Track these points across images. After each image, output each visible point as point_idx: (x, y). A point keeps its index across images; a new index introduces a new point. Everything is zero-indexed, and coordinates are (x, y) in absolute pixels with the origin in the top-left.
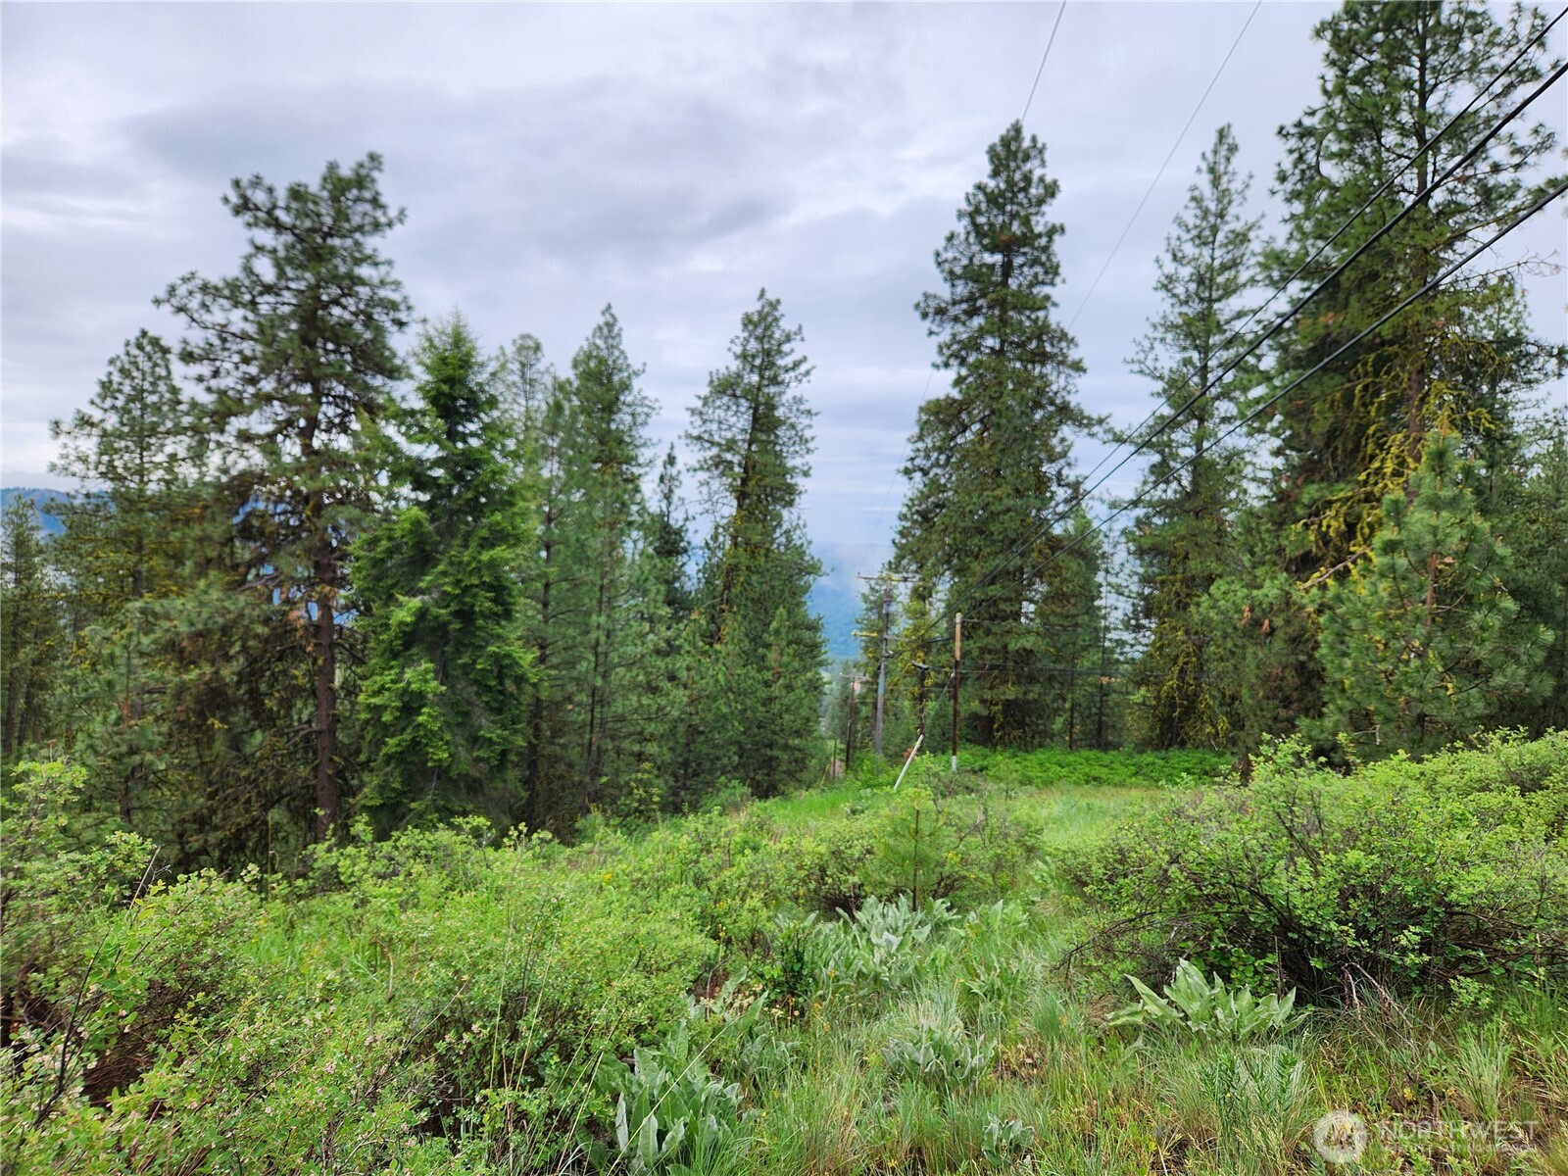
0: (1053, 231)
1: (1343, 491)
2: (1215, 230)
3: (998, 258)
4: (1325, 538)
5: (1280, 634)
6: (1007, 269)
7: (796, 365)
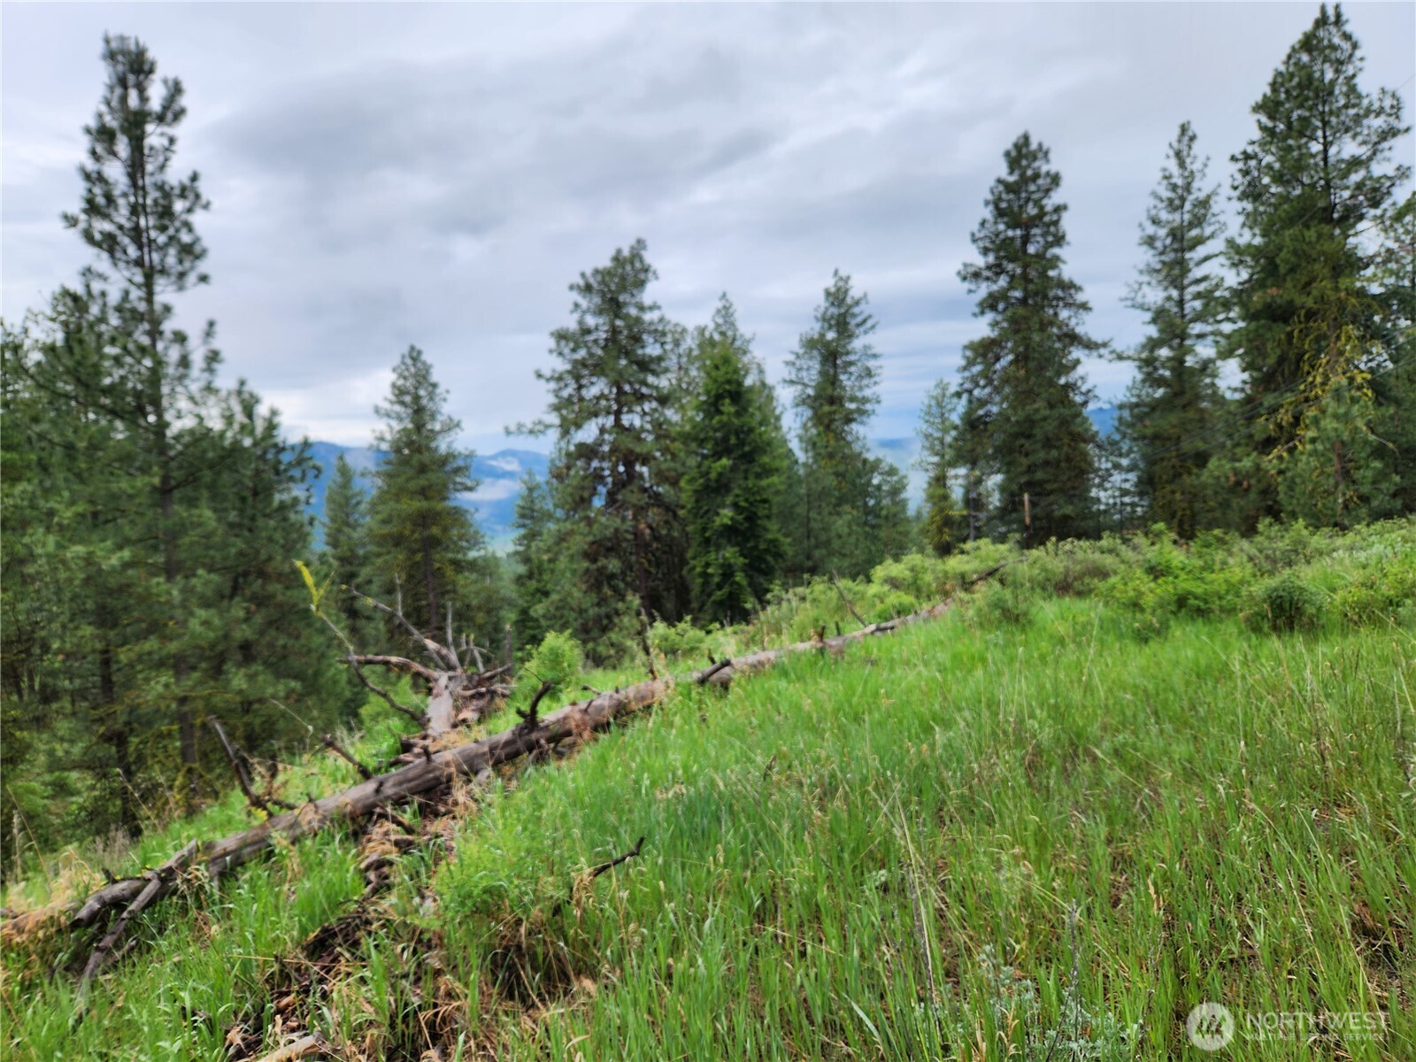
0: (1059, 209)
1: (1289, 397)
2: (1183, 199)
3: (1018, 232)
4: (1280, 427)
5: (1254, 490)
6: (1026, 240)
7: (864, 321)
